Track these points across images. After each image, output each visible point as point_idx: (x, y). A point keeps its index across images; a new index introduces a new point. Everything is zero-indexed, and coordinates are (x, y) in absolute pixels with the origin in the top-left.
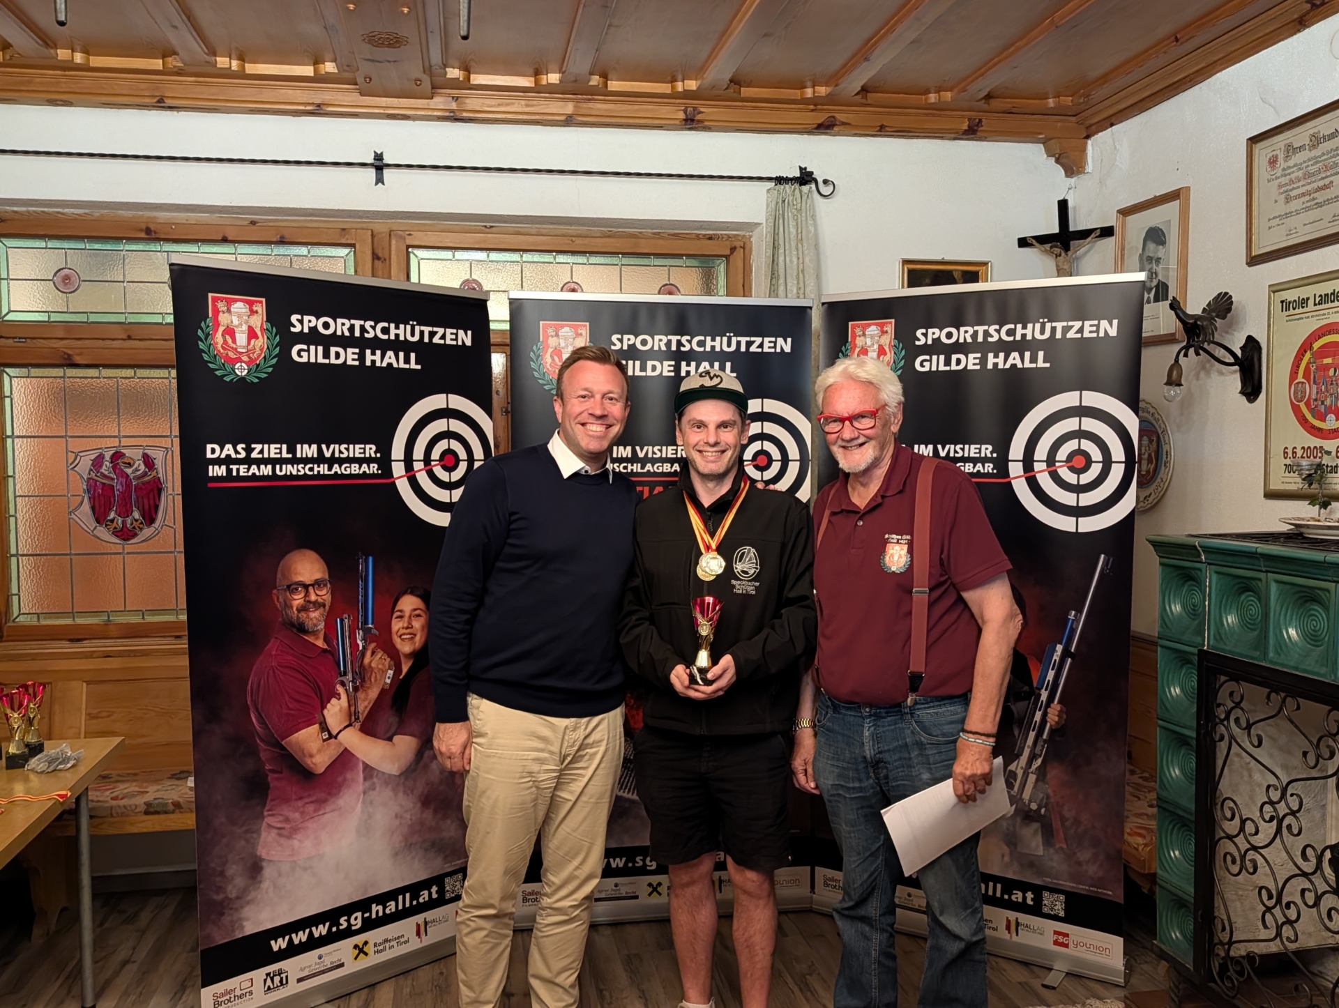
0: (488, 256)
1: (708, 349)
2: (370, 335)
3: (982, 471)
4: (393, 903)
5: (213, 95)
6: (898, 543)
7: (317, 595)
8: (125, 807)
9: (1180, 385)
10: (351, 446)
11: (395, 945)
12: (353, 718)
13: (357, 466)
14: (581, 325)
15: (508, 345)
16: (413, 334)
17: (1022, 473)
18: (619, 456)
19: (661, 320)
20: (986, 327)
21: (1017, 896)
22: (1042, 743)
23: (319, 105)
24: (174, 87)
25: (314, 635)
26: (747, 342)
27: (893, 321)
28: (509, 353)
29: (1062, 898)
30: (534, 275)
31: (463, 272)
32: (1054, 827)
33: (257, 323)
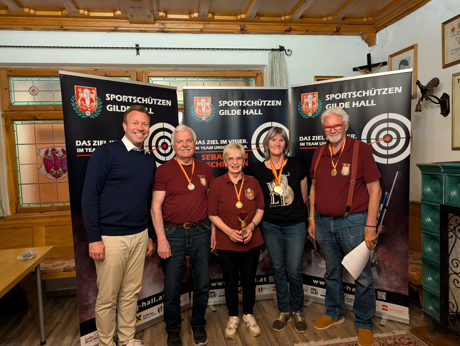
0: (175, 79)
1: (252, 105)
2: (135, 102)
4: (149, 301)
5: (80, 24)
6: (346, 166)
8: (56, 269)
9: (420, 111)
11: (151, 316)
14: (208, 98)
15: (183, 109)
16: (150, 102)
18: (223, 143)
19: (236, 95)
20: (352, 93)
23: (116, 27)
24: (66, 22)
26: (266, 102)
27: (317, 92)
28: (183, 112)
29: (385, 293)
30: (191, 85)
31: (167, 84)
32: (381, 268)
33: (93, 97)
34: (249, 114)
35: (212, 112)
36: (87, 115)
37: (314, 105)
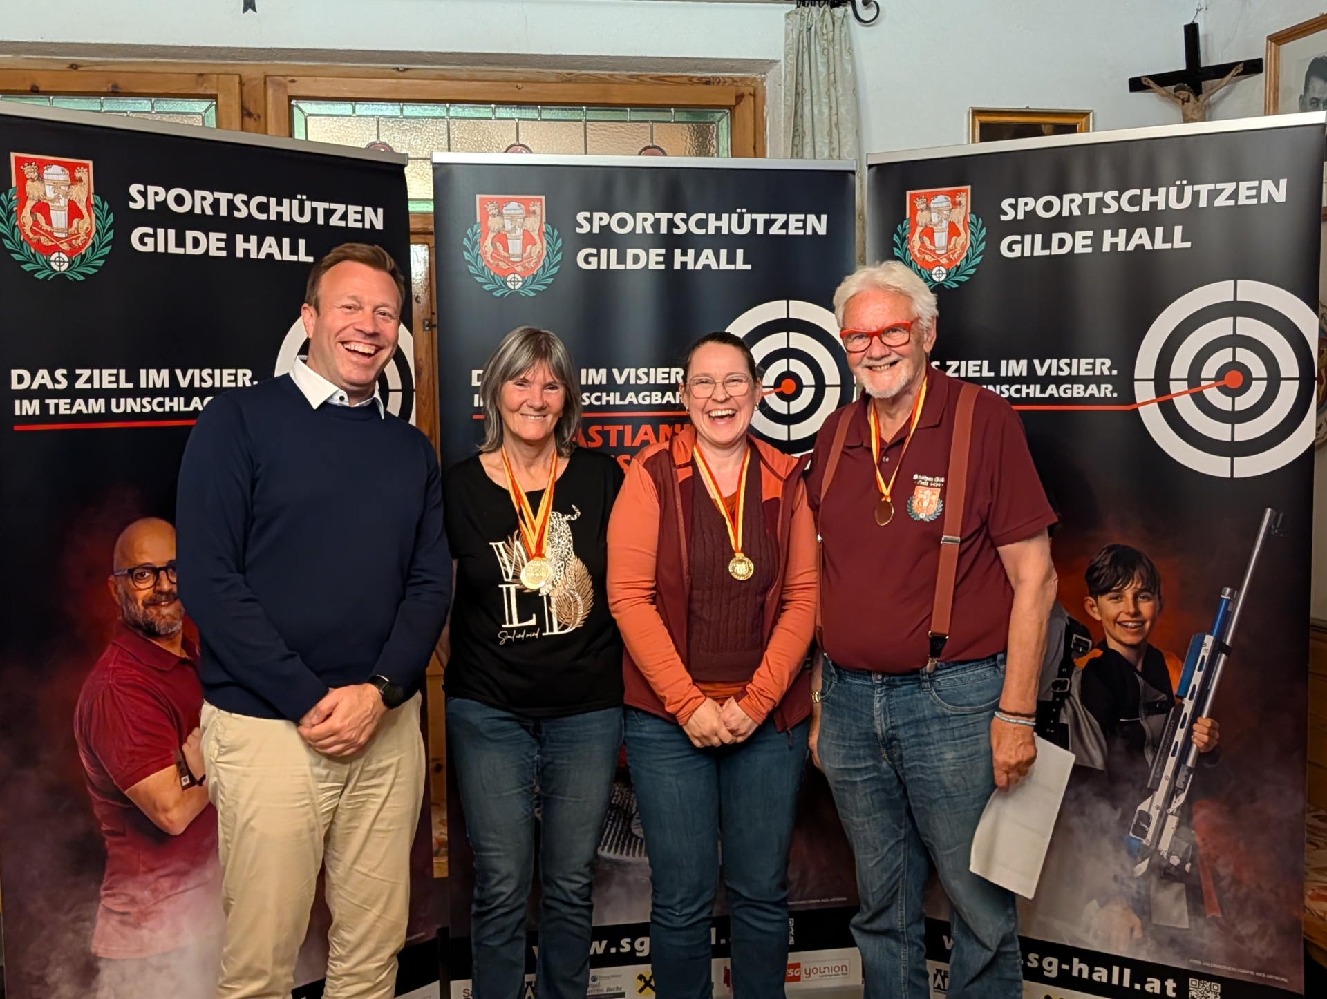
0: (402, 110)
1: (712, 231)
2: (242, 214)
3: (1097, 395)
6: (929, 486)
7: (171, 583)
10: (218, 371)
14: (534, 200)
15: (431, 233)
16: (301, 213)
17: (1153, 397)
19: (645, 191)
20: (1100, 194)
21: (1154, 986)
22: (1186, 773)
25: (168, 640)
26: (766, 221)
27: (969, 187)
28: (432, 244)
29: (1217, 987)
30: (466, 136)
31: (367, 132)
32: (1204, 888)
33: (82, 196)
34: (699, 267)
35: (548, 255)
36: (57, 268)
37: (954, 239)
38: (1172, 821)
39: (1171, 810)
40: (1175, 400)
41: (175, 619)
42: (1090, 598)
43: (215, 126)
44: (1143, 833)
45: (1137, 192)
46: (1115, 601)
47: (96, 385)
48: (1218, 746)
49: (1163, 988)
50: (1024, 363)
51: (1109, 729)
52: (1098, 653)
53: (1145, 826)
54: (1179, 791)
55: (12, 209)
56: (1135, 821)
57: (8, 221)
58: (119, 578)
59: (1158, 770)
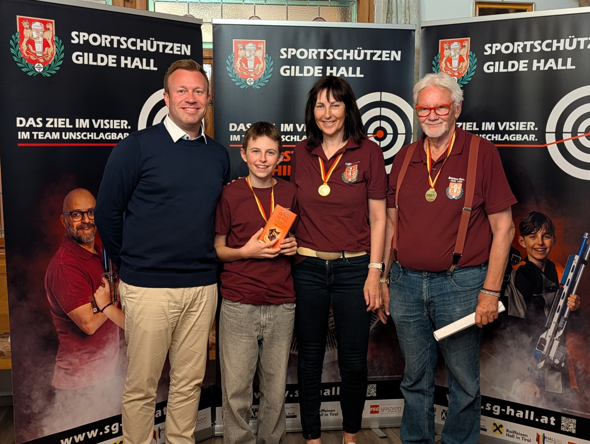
1: (345, 58)
2: (124, 47)
3: (528, 140)
6: (456, 182)
7: (90, 219)
10: (112, 121)
12: (113, 299)
13: (116, 134)
14: (260, 42)
15: (212, 59)
16: (152, 47)
17: (555, 141)
18: (285, 130)
19: (313, 38)
20: (532, 42)
21: (544, 420)
22: (564, 320)
25: (88, 245)
26: (371, 53)
27: (469, 38)
28: (213, 64)
29: (574, 421)
30: (230, 12)
31: (183, 10)
32: (570, 375)
33: (49, 37)
35: (266, 68)
36: (38, 71)
37: (461, 63)
38: (556, 343)
39: (556, 338)
40: (565, 142)
41: (91, 236)
42: (521, 237)
43: (111, 4)
44: (542, 348)
45: (550, 41)
46: (533, 238)
47: (56, 126)
48: (579, 307)
49: (549, 421)
50: (493, 124)
51: (528, 299)
52: (524, 263)
53: (543, 345)
54: (560, 329)
55: (17, 42)
56: (538, 342)
57: (16, 48)
58: (65, 216)
59: (550, 319)
